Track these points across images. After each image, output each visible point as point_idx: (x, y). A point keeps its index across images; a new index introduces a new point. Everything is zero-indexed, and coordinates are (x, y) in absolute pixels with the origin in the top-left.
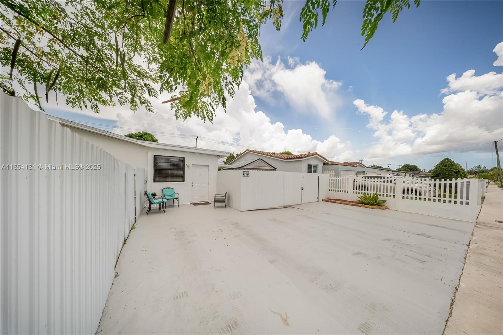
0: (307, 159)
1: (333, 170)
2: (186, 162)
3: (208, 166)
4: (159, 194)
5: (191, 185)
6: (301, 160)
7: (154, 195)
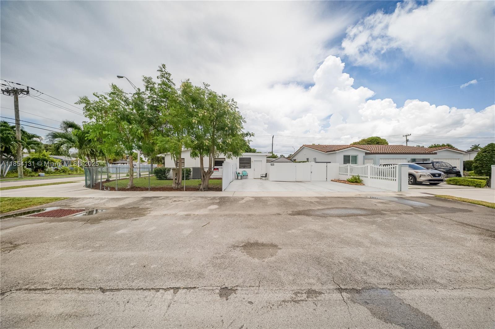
0: (342, 151)
1: (372, 159)
2: (252, 160)
3: (262, 161)
4: (241, 173)
5: (253, 170)
6: (335, 153)
7: (239, 173)
